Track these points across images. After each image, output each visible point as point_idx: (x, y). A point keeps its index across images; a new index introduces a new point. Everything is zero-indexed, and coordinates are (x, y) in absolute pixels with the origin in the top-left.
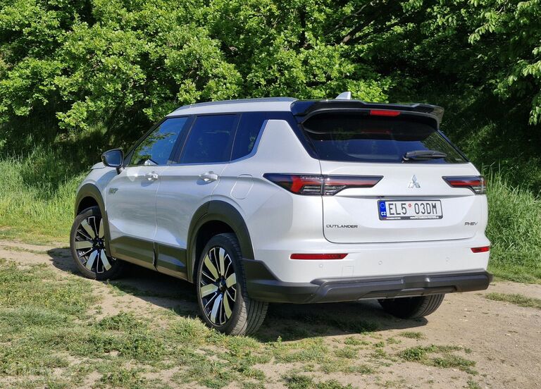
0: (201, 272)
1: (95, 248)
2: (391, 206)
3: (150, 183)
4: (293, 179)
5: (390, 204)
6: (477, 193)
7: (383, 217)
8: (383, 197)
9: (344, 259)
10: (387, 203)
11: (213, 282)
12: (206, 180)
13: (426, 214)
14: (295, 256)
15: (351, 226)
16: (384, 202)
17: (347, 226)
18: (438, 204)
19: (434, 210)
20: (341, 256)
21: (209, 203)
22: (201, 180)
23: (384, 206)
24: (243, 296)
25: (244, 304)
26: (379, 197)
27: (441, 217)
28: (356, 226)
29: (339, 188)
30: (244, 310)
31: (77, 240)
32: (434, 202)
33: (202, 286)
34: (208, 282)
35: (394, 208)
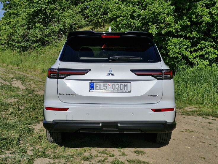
2: (97, 85)
5: (96, 84)
6: (158, 79)
8: (91, 80)
9: (67, 111)
13: (120, 90)
14: (46, 108)
15: (72, 95)
16: (93, 83)
17: (70, 95)
18: (129, 84)
19: (126, 88)
20: (66, 109)
23: (93, 85)
26: (89, 80)
27: (130, 92)
29: (66, 75)
32: (126, 84)
35: (99, 86)
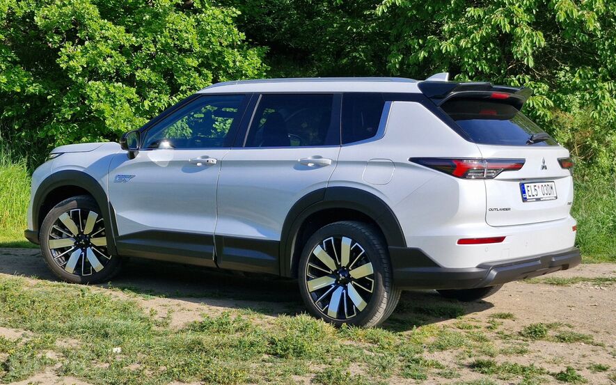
0: (308, 264)
1: (77, 246)
2: (528, 189)
3: (200, 169)
4: (455, 163)
5: (527, 187)
7: (525, 200)
8: (524, 179)
9: (503, 242)
10: (526, 185)
11: (327, 274)
12: (310, 165)
13: (548, 195)
14: (462, 241)
15: (506, 210)
16: (524, 184)
17: (504, 209)
18: (553, 185)
19: (552, 191)
20: (500, 239)
21: (324, 190)
22: (302, 165)
23: (524, 188)
24: (385, 286)
25: (385, 294)
26: (520, 180)
27: (556, 198)
28: (509, 209)
29: (499, 171)
30: (385, 300)
31: (51, 238)
32: (551, 184)
33: (308, 279)
34: (319, 274)
35: (530, 189)
